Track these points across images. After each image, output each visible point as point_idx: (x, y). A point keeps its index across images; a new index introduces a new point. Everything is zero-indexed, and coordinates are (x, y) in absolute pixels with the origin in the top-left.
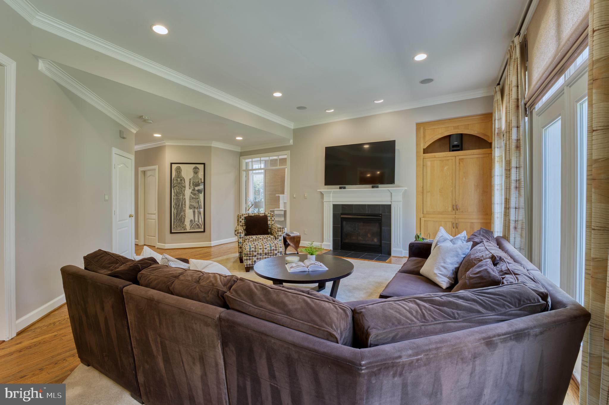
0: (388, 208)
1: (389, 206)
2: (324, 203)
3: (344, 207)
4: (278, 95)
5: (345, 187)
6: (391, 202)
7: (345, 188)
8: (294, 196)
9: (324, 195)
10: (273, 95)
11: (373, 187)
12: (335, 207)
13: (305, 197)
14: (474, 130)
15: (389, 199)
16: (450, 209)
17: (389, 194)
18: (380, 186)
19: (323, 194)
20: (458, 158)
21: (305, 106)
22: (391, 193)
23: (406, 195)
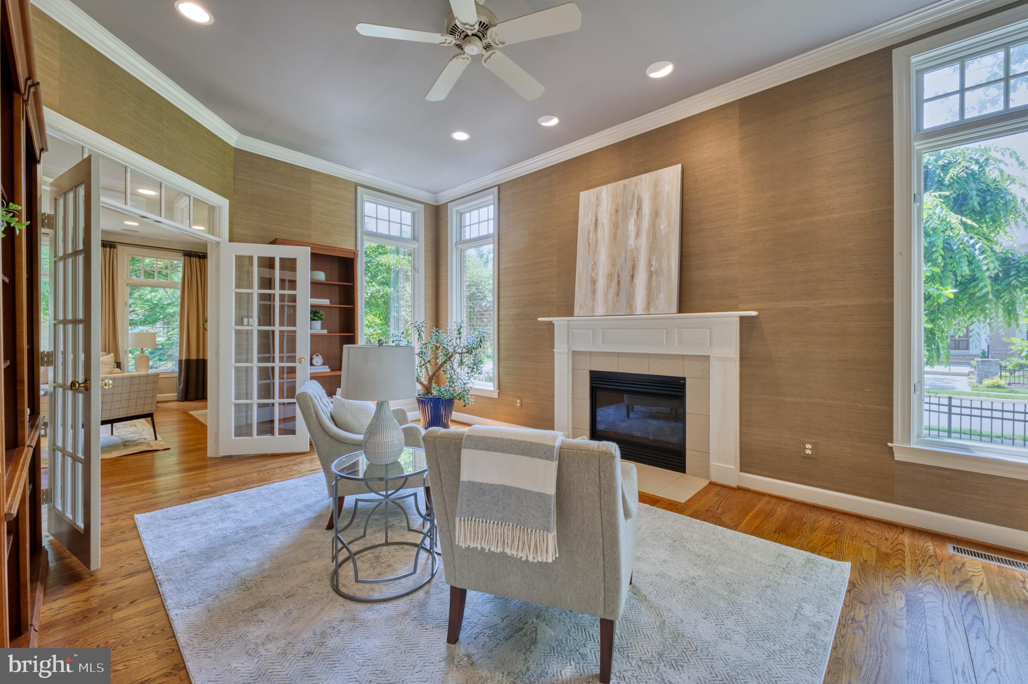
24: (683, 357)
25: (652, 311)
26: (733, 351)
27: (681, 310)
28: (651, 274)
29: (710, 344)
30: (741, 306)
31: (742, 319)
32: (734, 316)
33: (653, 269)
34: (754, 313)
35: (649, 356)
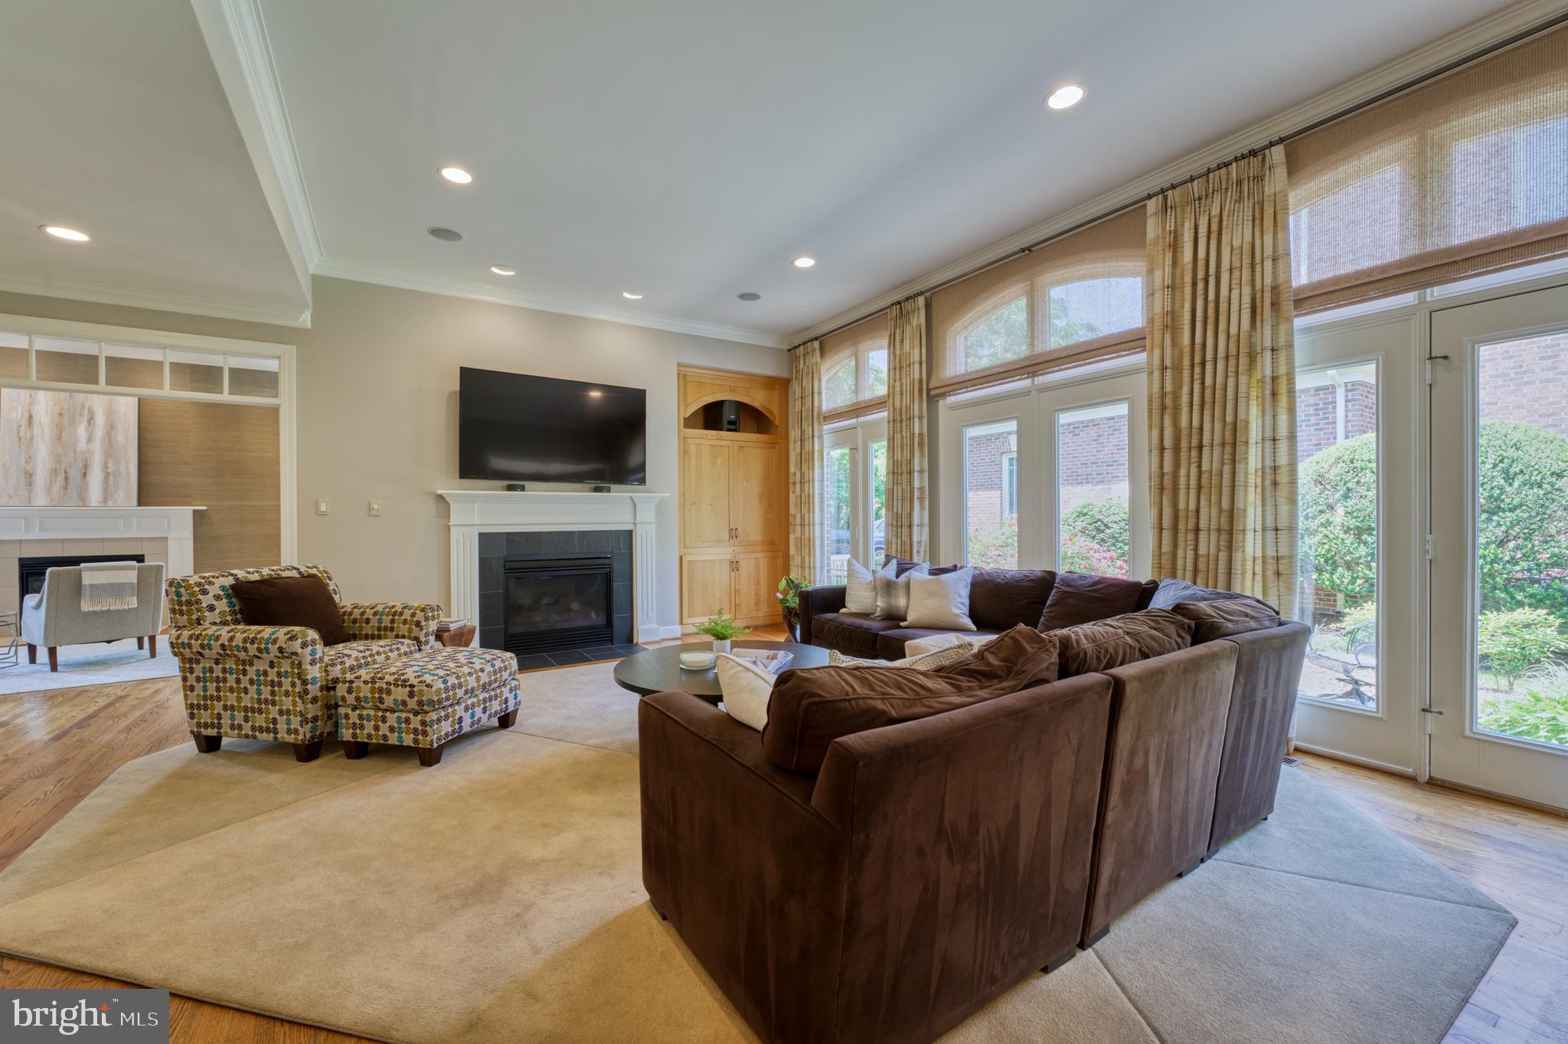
0: (626, 539)
1: (629, 534)
2: (452, 528)
3: (512, 539)
4: (457, 175)
5: (524, 486)
6: (635, 524)
7: (523, 488)
8: (323, 508)
9: (452, 507)
10: (438, 171)
11: (597, 490)
12: (485, 539)
13: (374, 513)
14: (757, 399)
15: (629, 518)
16: (726, 536)
17: (630, 507)
18: (613, 487)
19: (449, 505)
20: (737, 444)
21: (457, 231)
22: (635, 505)
23: (660, 508)
24: (142, 539)
25: (110, 503)
26: (188, 533)
27: (140, 504)
28: (107, 476)
29: (168, 527)
30: (194, 503)
31: (195, 511)
32: (187, 511)
33: (109, 470)
34: (205, 508)
35: (103, 540)
